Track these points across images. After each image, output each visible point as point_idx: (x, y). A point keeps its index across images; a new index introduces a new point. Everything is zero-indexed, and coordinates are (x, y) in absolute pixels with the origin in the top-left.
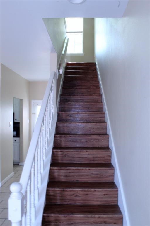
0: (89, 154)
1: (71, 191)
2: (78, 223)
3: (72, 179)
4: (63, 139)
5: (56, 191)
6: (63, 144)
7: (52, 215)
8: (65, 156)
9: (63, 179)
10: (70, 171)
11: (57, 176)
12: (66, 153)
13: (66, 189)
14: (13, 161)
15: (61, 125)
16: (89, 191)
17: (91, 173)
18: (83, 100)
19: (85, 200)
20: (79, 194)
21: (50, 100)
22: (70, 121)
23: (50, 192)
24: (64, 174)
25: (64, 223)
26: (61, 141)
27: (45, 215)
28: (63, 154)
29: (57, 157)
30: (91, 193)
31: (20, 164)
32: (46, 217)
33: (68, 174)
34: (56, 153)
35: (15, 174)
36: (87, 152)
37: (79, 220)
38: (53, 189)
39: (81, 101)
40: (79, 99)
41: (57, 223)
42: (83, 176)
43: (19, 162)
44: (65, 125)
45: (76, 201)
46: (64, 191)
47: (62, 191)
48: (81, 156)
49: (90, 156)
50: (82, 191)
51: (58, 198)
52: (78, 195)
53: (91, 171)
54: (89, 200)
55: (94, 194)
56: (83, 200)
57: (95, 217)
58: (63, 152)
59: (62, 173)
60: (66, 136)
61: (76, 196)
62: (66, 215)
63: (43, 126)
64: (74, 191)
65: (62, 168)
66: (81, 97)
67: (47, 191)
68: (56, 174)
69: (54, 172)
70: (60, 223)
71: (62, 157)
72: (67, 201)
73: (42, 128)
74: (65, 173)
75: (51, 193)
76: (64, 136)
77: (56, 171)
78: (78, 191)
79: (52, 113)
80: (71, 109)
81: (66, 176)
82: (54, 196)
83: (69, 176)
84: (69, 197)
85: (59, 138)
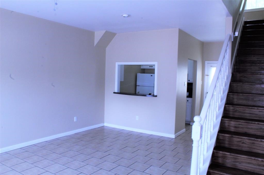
0: (260, 111)
1: (238, 138)
2: (242, 162)
3: (241, 130)
4: (235, 97)
5: (226, 136)
6: (235, 101)
7: (221, 152)
8: (236, 111)
9: (232, 129)
10: (240, 123)
11: (227, 127)
12: (237, 109)
13: (235, 136)
14: (186, 120)
15: (235, 85)
16: (255, 140)
17: (260, 127)
18: (260, 61)
19: (251, 148)
20: (247, 142)
21: (223, 68)
22: (244, 81)
23: (220, 136)
24: (233, 125)
25: (230, 160)
26: (233, 98)
27: (215, 151)
28: (234, 109)
29: (229, 111)
30: (257, 142)
31: (191, 124)
32: (215, 153)
33: (237, 126)
34: (227, 108)
35: (186, 131)
36: (258, 109)
37: (243, 160)
38: (223, 134)
39: (258, 62)
40: (256, 60)
41: (224, 159)
42: (251, 129)
43: (190, 122)
44: (239, 85)
45: (242, 147)
46: (232, 137)
47: (230, 137)
48: (251, 112)
49: (261, 113)
50: (249, 139)
51: (227, 142)
52: (245, 142)
53: (261, 125)
54: (255, 149)
55: (260, 144)
56: (249, 148)
57: (258, 160)
58: (235, 107)
59: (232, 125)
60: (239, 94)
61: (243, 143)
62: (232, 154)
63: (215, 91)
64: (241, 138)
65: (232, 120)
66: (258, 59)
67: (218, 135)
68: (227, 124)
69: (225, 123)
70: (227, 159)
71: (233, 112)
72: (234, 146)
73: (214, 94)
74: (235, 124)
75: (221, 138)
76: (236, 94)
77: (226, 122)
78: (245, 139)
79: (226, 73)
80: (247, 70)
81: (235, 127)
82: (224, 140)
83: (238, 127)
84: (236, 143)
85: (231, 96)
